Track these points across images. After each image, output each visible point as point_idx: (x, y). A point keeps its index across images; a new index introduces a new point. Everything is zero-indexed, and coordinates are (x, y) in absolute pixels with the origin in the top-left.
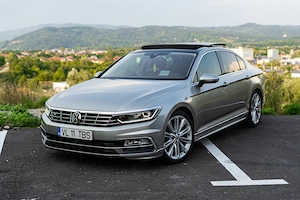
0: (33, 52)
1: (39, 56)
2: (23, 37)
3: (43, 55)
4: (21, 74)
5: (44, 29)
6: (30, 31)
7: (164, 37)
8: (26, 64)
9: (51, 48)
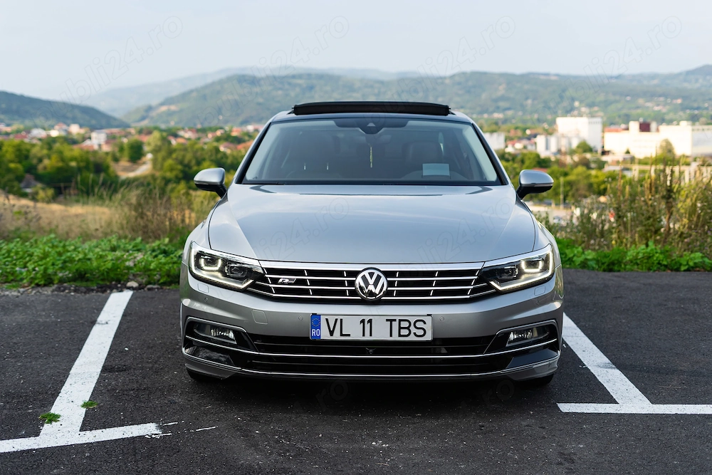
0: (204, 131)
1: (218, 139)
2: (184, 96)
3: (228, 138)
4: (178, 180)
5: (230, 79)
6: (199, 83)
7: (503, 98)
8: (189, 156)
9: (246, 122)
